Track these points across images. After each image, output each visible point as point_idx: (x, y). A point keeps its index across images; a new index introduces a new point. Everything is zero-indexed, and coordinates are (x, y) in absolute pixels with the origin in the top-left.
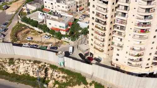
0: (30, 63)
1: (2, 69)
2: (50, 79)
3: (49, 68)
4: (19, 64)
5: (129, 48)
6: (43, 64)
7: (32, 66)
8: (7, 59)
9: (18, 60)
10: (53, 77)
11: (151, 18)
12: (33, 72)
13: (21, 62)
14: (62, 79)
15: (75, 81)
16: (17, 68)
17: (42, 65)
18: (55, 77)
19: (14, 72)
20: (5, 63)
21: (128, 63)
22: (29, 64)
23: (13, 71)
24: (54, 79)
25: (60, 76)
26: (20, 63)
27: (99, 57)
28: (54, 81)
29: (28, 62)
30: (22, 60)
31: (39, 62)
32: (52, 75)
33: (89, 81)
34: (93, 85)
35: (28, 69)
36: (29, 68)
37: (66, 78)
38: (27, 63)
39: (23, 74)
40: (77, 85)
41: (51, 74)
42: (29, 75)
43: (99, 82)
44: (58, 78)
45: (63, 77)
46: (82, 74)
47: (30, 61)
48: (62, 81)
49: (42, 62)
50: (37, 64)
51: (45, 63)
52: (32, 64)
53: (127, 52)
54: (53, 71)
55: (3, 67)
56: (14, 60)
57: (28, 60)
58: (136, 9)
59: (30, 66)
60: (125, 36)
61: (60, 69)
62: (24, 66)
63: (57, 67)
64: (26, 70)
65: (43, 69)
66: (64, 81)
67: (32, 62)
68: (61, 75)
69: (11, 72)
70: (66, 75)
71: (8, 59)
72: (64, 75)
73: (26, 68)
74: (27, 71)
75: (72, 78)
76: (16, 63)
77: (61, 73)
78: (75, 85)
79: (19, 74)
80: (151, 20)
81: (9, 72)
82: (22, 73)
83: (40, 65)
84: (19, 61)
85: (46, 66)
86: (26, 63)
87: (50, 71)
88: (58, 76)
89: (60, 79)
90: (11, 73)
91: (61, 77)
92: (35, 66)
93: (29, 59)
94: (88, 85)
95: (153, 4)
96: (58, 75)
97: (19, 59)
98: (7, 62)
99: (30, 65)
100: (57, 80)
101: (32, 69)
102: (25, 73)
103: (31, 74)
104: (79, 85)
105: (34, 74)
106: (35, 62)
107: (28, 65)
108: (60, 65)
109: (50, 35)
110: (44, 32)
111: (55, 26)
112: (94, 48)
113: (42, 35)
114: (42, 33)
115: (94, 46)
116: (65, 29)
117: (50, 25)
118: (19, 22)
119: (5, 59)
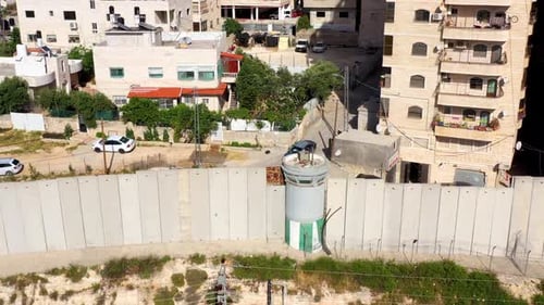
0: (76, 287)
3: (233, 283)
6: (181, 268)
17: (177, 279)
22: (70, 293)
29: (59, 283)
31: (148, 266)
38: (54, 296)
47: (75, 273)
49: (167, 259)
50: (133, 280)
51: (197, 259)
52: (96, 288)
54: (269, 293)
57: (54, 272)
61: (309, 267)
63: (288, 262)
65: (193, 300)
67: (93, 278)
70: (366, 297)
72: (352, 297)
77: (325, 290)
83: (163, 279)
85: (204, 277)
86: (44, 292)
92: (127, 300)
93: (64, 263)
99: (79, 300)
106: (117, 271)
108: (305, 243)
109: (130, 134)
110: (83, 128)
111: (152, 75)
112: (436, 123)
113: (73, 141)
114: (69, 132)
115: (429, 113)
116: (213, 84)
117: (117, 80)
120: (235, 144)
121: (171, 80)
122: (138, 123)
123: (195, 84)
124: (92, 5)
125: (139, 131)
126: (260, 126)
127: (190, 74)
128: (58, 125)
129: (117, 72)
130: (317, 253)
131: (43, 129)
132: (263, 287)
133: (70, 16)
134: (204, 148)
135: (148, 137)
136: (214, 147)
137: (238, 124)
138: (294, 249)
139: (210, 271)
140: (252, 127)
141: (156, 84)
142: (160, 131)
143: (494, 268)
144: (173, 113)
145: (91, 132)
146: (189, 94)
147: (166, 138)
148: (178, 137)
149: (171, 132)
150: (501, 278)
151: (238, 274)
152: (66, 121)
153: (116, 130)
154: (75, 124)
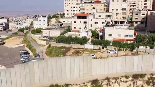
0: (128, 80)
6: (149, 77)
7: (134, 83)
9: (106, 81)
13: (113, 83)
17: (149, 79)
26: (111, 83)
29: (124, 79)
30: (113, 78)
31: (142, 76)
38: (124, 82)
47: (127, 77)
49: (145, 74)
50: (140, 79)
51: (152, 74)
52: (132, 80)
56: (100, 82)
57: (122, 77)
59: (130, 85)
65: (154, 83)
67: (131, 78)
71: (88, 82)
83: (146, 78)
84: (109, 81)
86: (121, 81)
92: (140, 83)
97: (108, 79)
99: (129, 83)
106: (135, 77)
110: (103, 48)
111: (118, 36)
114: (100, 49)
116: (133, 38)
117: (110, 37)
118: (51, 46)
119: (84, 83)
120: (140, 52)
121: (123, 37)
122: (116, 47)
123: (129, 38)
124: (91, 20)
125: (117, 49)
126: (146, 47)
127: (127, 36)
128: (97, 47)
129: (110, 35)
131: (92, 48)
133: (85, 23)
134: (133, 52)
135: (119, 50)
136: (136, 52)
137: (141, 47)
140: (144, 48)
141: (119, 38)
142: (122, 48)
145: (105, 49)
146: (127, 40)
147: (123, 50)
149: (125, 49)
152: (99, 46)
154: (101, 47)
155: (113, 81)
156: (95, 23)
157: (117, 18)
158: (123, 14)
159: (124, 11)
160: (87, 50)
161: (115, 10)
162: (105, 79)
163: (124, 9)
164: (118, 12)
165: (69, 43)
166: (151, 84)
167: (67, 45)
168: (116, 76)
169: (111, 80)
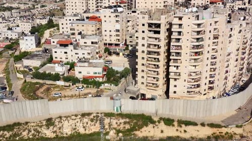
1: (38, 135)
2: (108, 130)
3: (104, 117)
4: (61, 123)
5: (187, 74)
6: (95, 115)
7: (81, 121)
8: (43, 122)
10: (112, 127)
11: (202, 40)
12: (84, 127)
14: (124, 126)
15: (140, 123)
16: (60, 128)
17: (94, 117)
18: (115, 126)
19: (57, 135)
20: (41, 127)
21: (188, 92)
22: (75, 119)
23: (55, 134)
24: (114, 128)
25: (121, 123)
26: (62, 121)
27: (152, 96)
28: (114, 131)
29: (73, 117)
30: (65, 117)
31: (89, 114)
32: (110, 125)
33: (156, 119)
34: (162, 121)
35: (75, 126)
36: (78, 124)
37: (129, 123)
39: (71, 135)
40: (145, 127)
41: (109, 123)
42: (79, 133)
43: (167, 117)
44: (119, 125)
45: (125, 123)
46: (145, 114)
47: (76, 116)
48: (124, 127)
49: (92, 113)
50: (86, 117)
51: (98, 113)
52: (80, 118)
53: (185, 80)
55: (39, 132)
56: (54, 120)
57: (73, 115)
58: (190, 33)
59: (78, 122)
60: (181, 63)
61: (118, 115)
62: (70, 124)
63: (114, 114)
64: (74, 127)
65: (97, 120)
66: (127, 127)
67: (79, 116)
68: (122, 121)
69: (53, 135)
70: (127, 120)
71: (44, 120)
72: (125, 120)
73: (74, 125)
74: (75, 129)
75: (135, 121)
76: (57, 123)
77: (120, 118)
78: (141, 128)
79: (65, 135)
80: (203, 42)
81: (49, 137)
82: (69, 133)
83: (92, 117)
84: (61, 119)
85: (99, 116)
86: (71, 119)
87: (107, 121)
88: (118, 124)
89: (122, 126)
90: (53, 137)
91: (123, 124)
92: (85, 120)
94: (157, 123)
95: (203, 27)
96: (118, 122)
97: (60, 117)
98: (43, 125)
99: (77, 120)
100: (118, 129)
101: (81, 125)
102: (73, 132)
103: (82, 131)
104: (147, 126)
105: (85, 130)
106: (83, 115)
107: (76, 121)
108: (117, 111)
109: (83, 86)
110: (73, 85)
111: (87, 73)
112: (147, 86)
113: (71, 88)
114: (70, 86)
115: (145, 84)
116: (101, 75)
117: (80, 74)
118: (27, 81)
119: (40, 121)
120: (106, 89)
121: (92, 75)
122: (85, 84)
123: (97, 75)
124: (72, 50)
125: (85, 86)
126: (111, 85)
127: (96, 73)
128: (67, 84)
129: (80, 72)
130: (119, 112)
131: (63, 85)
132: (109, 118)
133: (66, 53)
134: (99, 90)
135: (87, 87)
136: (101, 89)
137: (106, 85)
138: (115, 112)
139: (100, 115)
140: (109, 85)
141: (88, 75)
142: (90, 86)
143: (152, 115)
144: (92, 82)
145: (74, 86)
146: (96, 77)
148: (93, 87)
149: (92, 86)
150: (152, 117)
151: (105, 116)
152: (69, 83)
153: (80, 85)
154: (71, 84)
155: (65, 119)
156: (76, 54)
157: (111, 40)
158: (118, 35)
159: (118, 33)
160: (58, 86)
161: (108, 31)
162: (58, 118)
163: (118, 31)
164: (111, 33)
165: (43, 79)
166: (95, 121)
167: (41, 81)
168: (68, 115)
169: (62, 118)
